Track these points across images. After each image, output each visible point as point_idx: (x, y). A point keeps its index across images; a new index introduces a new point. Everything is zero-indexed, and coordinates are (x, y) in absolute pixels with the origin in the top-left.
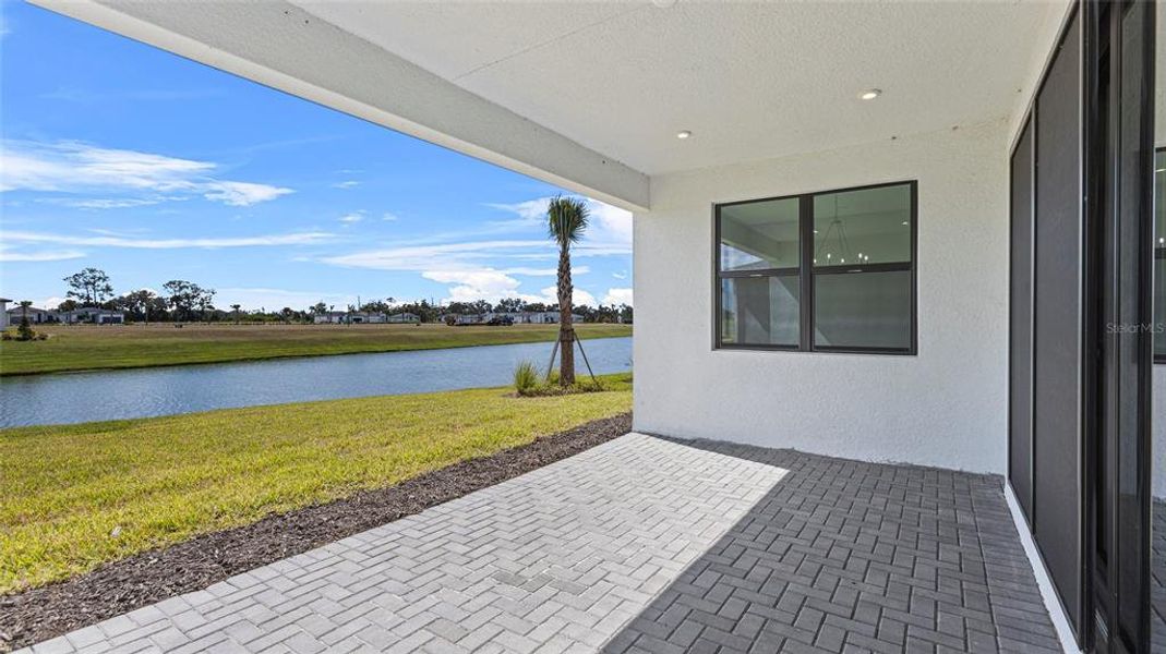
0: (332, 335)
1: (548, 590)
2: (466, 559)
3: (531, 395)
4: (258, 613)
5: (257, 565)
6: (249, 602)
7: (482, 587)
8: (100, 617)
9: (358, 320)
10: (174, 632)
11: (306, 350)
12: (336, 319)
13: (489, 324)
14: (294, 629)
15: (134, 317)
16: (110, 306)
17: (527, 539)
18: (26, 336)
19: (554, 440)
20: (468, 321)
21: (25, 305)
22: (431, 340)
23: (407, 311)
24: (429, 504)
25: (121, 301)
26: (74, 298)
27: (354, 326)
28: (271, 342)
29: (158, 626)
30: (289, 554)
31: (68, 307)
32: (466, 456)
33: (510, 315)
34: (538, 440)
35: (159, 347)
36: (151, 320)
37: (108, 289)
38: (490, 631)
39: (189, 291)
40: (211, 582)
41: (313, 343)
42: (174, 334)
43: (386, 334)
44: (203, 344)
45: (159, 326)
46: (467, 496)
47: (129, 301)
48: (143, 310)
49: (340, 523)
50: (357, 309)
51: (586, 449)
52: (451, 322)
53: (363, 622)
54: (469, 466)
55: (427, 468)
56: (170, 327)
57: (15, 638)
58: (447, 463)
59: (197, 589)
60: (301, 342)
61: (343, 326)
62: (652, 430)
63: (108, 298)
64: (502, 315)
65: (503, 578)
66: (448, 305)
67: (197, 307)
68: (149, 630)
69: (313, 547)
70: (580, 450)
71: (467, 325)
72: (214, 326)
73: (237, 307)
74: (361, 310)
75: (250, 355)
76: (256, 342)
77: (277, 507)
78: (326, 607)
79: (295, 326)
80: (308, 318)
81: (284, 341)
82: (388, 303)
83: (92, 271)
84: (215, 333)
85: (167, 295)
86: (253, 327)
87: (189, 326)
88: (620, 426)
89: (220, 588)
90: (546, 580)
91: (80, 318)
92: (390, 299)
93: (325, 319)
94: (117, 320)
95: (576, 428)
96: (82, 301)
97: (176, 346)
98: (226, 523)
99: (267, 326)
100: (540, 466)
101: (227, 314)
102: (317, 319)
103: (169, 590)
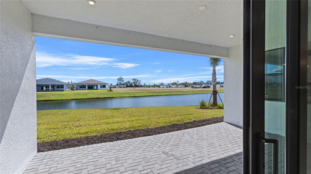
0: (164, 91)
1: (172, 158)
2: (159, 147)
3: (203, 109)
4: (118, 148)
5: (122, 139)
6: (118, 146)
7: (159, 153)
8: (98, 143)
9: (170, 87)
10: (105, 148)
11: (157, 94)
12: (165, 87)
13: (203, 88)
14: (121, 152)
15: (127, 86)
16: (123, 84)
17: (175, 145)
18: (111, 91)
19: (199, 122)
20: (198, 87)
21: (111, 84)
22: (187, 92)
23: (182, 84)
24: (159, 133)
25: (125, 83)
26: (118, 83)
27: (169, 88)
28: (150, 92)
29: (104, 146)
30: (128, 139)
31: (117, 85)
32: (174, 123)
33: (209, 85)
34: (194, 121)
35: (130, 93)
36: (130, 87)
37: (123, 81)
38: (154, 162)
39: (136, 81)
40: (114, 141)
41: (159, 92)
42: (133, 90)
43: (176, 90)
44: (138, 92)
45: (131, 88)
46: (169, 133)
47: (126, 83)
48: (129, 85)
49: (140, 134)
50: (170, 84)
51: (206, 125)
52: (193, 87)
53: (133, 154)
54: (174, 126)
55: (164, 125)
56: (132, 88)
57: (87, 143)
58: (169, 124)
59: (112, 142)
60: (157, 92)
61: (167, 88)
62: (230, 122)
63: (123, 83)
64: (207, 85)
65: (164, 153)
66: (192, 83)
67: (138, 84)
68: (102, 147)
69: (133, 138)
70: (204, 125)
71: (197, 88)
72: (140, 88)
73: (145, 84)
74: (171, 84)
75: (146, 95)
76: (147, 92)
77: (131, 129)
78: (128, 150)
79: (156, 88)
80: (159, 87)
81: (153, 92)
82: (177, 82)
83: (121, 77)
84: (140, 90)
85: (132, 82)
86: (148, 89)
87: (136, 88)
88: (220, 120)
89: (115, 142)
90: (173, 155)
91: (119, 87)
92: (178, 81)
93: (163, 86)
94: (124, 87)
95: (207, 119)
96: (120, 83)
97: (133, 93)
98: (122, 131)
99: (151, 88)
100: (191, 128)
101: (143, 86)
102: (161, 87)
103: (108, 141)
